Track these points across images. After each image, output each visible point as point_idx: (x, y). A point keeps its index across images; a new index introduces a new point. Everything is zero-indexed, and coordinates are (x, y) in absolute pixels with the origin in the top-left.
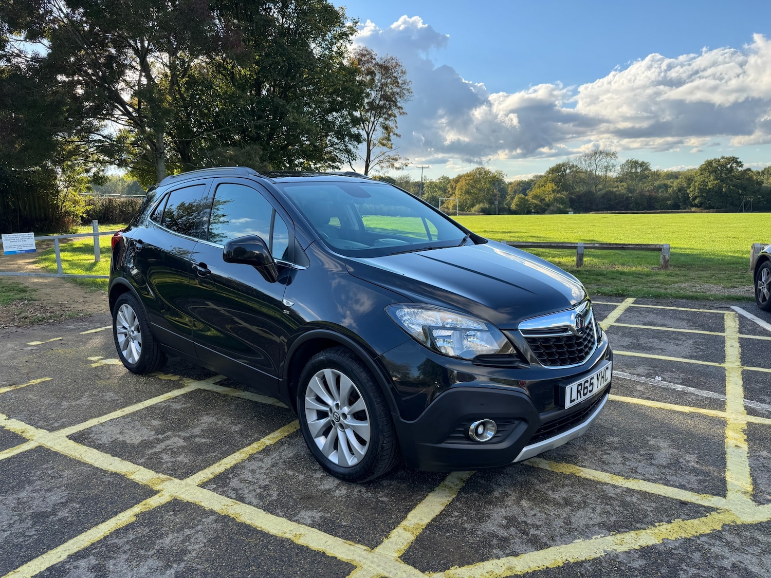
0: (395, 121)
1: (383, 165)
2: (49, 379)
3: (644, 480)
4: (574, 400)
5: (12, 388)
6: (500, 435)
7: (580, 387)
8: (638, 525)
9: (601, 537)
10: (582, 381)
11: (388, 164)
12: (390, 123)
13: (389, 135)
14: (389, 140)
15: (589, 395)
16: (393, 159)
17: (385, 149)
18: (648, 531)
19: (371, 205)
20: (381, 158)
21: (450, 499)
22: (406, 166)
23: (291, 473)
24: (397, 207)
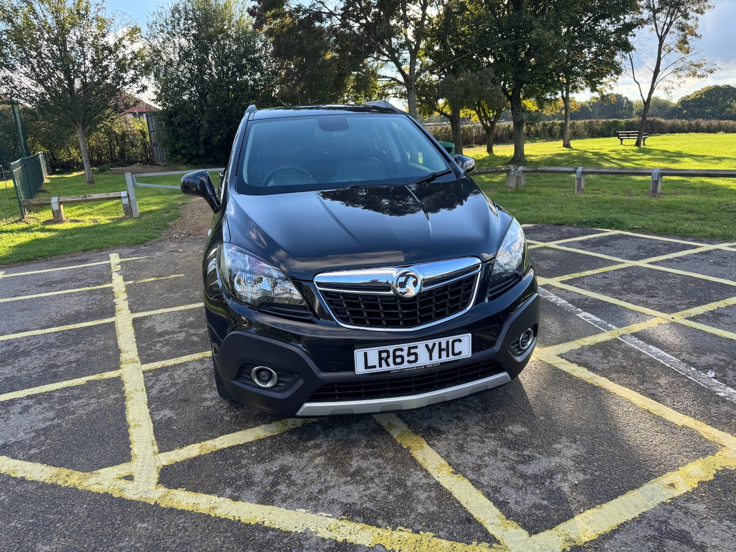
0: (697, 19)
1: (680, 73)
2: (182, 275)
3: (471, 481)
4: (375, 367)
5: (156, 279)
6: (282, 385)
7: (384, 355)
8: (380, 522)
9: (328, 516)
10: (391, 348)
11: (687, 72)
12: (690, 23)
13: (685, 37)
14: (686, 43)
15: (406, 365)
16: (696, 66)
17: (681, 54)
18: (379, 530)
19: (683, 120)
20: (679, 66)
21: (269, 434)
22: (711, 72)
23: (205, 378)
24: (722, 122)
